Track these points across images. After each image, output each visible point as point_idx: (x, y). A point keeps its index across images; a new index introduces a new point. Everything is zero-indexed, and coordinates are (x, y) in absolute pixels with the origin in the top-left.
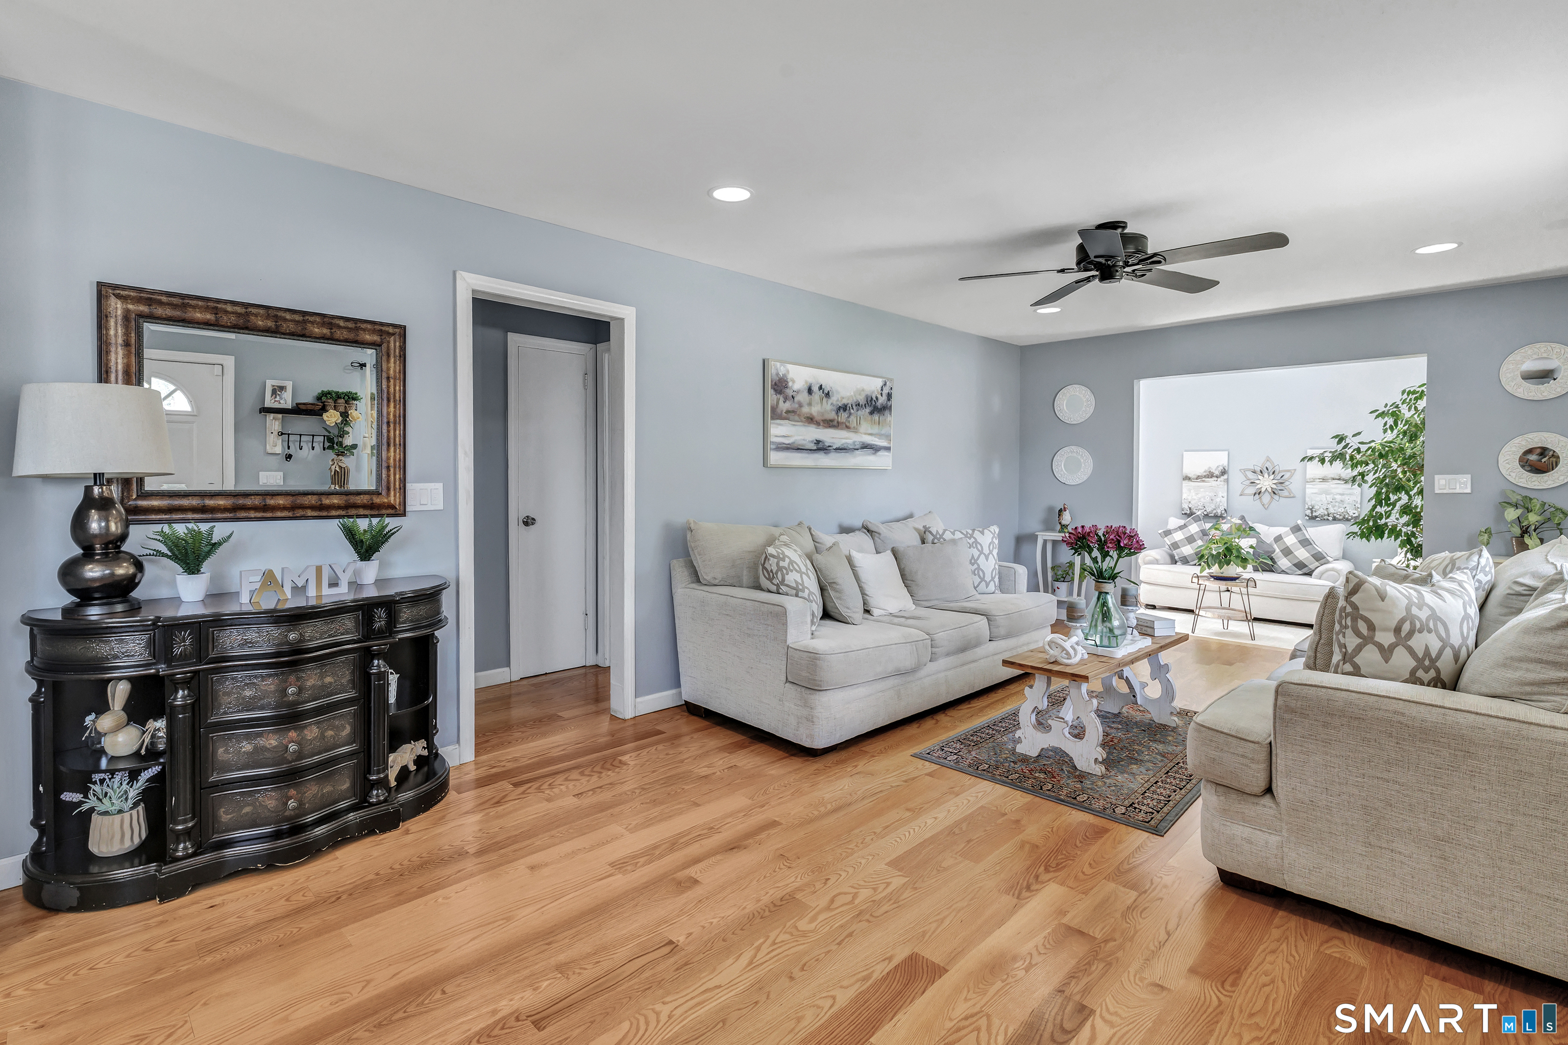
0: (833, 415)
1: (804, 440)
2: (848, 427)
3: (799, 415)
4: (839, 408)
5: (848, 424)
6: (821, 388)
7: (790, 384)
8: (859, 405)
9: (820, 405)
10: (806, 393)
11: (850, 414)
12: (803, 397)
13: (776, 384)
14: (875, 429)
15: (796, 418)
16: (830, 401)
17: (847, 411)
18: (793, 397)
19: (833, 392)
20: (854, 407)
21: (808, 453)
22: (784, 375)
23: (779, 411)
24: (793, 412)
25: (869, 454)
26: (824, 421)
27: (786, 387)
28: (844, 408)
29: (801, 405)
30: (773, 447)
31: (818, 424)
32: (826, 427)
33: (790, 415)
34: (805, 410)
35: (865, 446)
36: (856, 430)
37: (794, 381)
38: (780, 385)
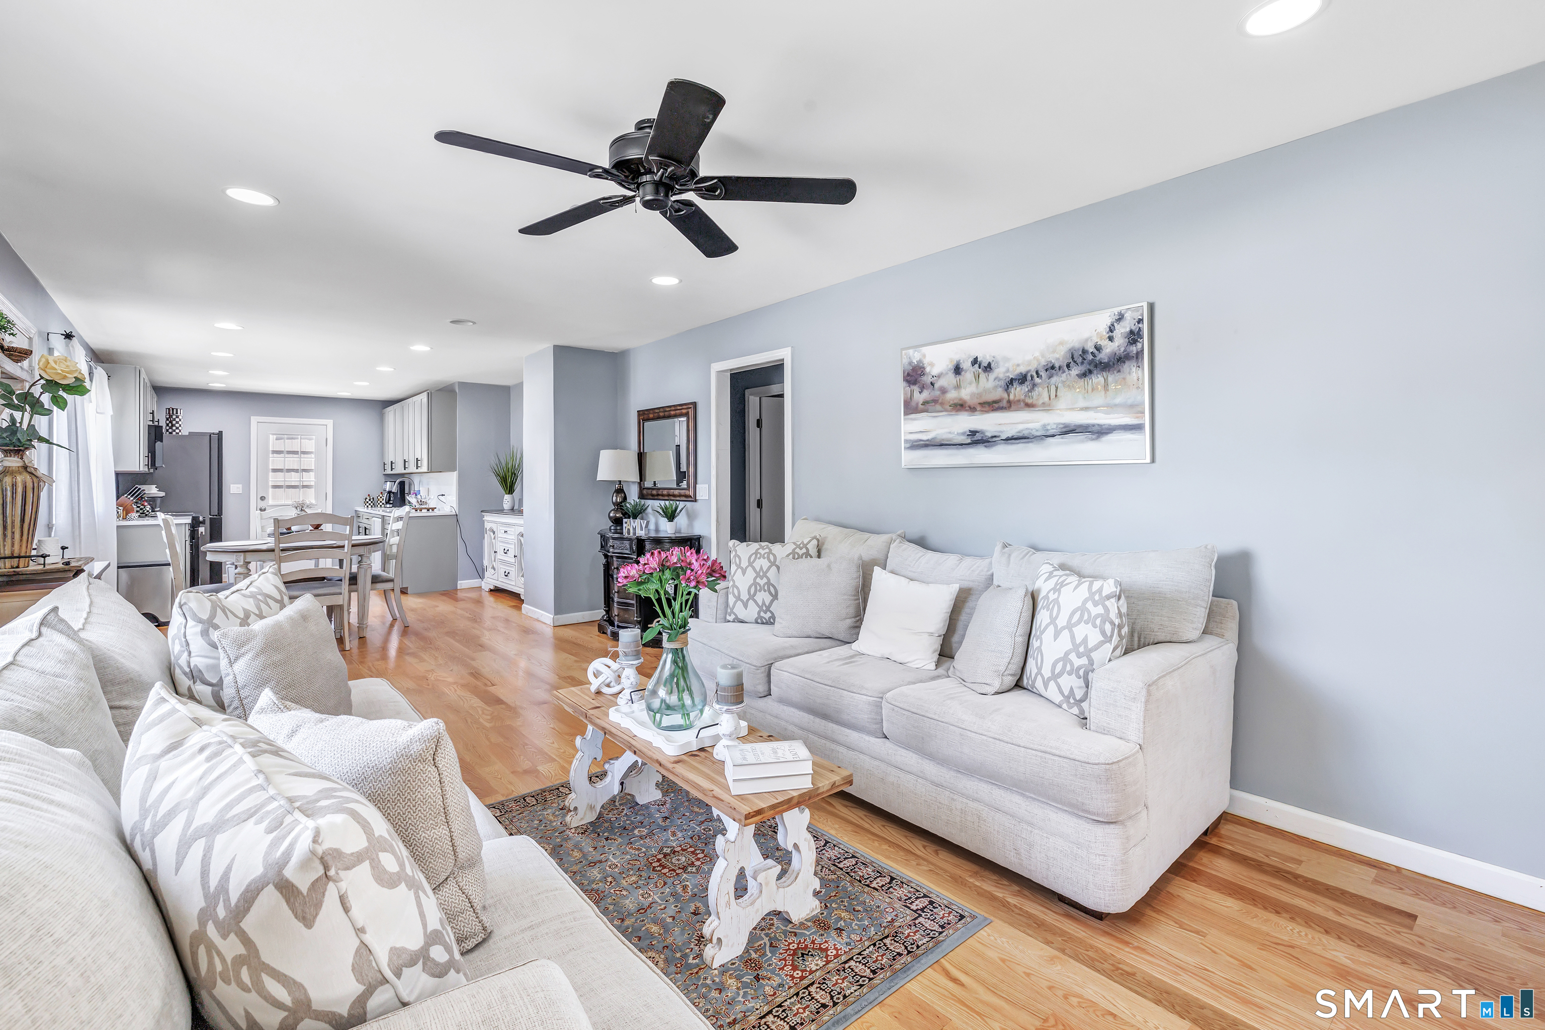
0: (999, 393)
1: (950, 433)
2: (1029, 406)
3: (942, 404)
4: (1011, 381)
5: (1029, 401)
6: (975, 361)
7: (928, 370)
8: (1053, 368)
9: (974, 385)
10: (951, 375)
11: (1034, 385)
12: (949, 380)
13: (908, 375)
14: (1098, 399)
15: (938, 407)
16: (992, 376)
17: (1027, 383)
18: (932, 384)
19: (997, 363)
20: (1043, 373)
21: (957, 448)
22: (920, 361)
23: (913, 404)
24: (935, 401)
25: (1082, 441)
26: (982, 404)
27: (923, 374)
28: (1022, 379)
29: (944, 391)
30: (908, 445)
31: (972, 409)
32: (987, 412)
33: (927, 406)
34: (952, 395)
35: (1068, 430)
36: (1047, 407)
37: (932, 365)
38: (914, 374)
